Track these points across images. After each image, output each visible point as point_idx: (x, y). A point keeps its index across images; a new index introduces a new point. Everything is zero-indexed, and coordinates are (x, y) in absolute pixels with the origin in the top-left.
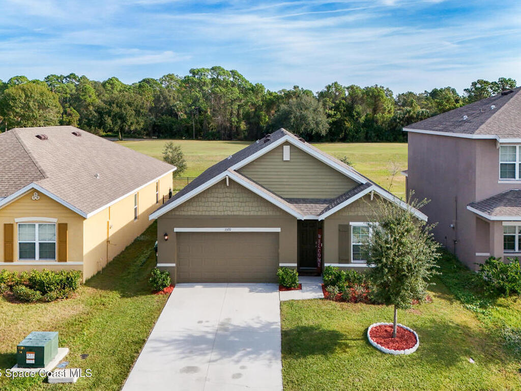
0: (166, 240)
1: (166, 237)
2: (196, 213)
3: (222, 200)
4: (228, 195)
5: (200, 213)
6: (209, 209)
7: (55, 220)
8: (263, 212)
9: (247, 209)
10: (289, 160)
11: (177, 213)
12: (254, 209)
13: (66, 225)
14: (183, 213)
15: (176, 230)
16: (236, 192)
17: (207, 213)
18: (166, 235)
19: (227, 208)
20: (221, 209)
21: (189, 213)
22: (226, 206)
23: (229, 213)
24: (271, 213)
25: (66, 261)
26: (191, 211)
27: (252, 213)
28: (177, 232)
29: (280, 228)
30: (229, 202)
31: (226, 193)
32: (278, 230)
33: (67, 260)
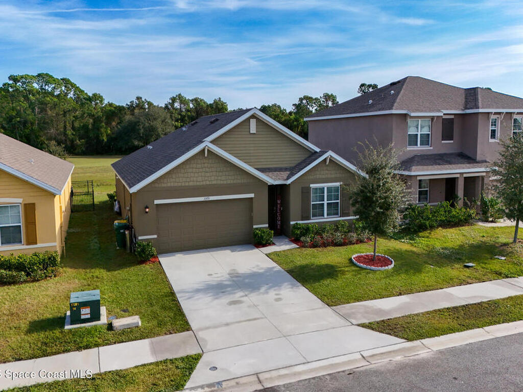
0: (147, 212)
1: (147, 210)
2: (176, 184)
3: (201, 170)
4: (206, 165)
5: (180, 184)
6: (188, 180)
7: (20, 200)
8: (240, 180)
9: (223, 178)
10: (255, 132)
11: (157, 185)
12: (230, 177)
13: (34, 204)
14: (163, 185)
15: (157, 202)
16: (213, 162)
17: (187, 184)
18: (147, 207)
19: (206, 178)
20: (200, 179)
21: (169, 185)
22: (205, 177)
23: (208, 183)
24: (245, 181)
25: (36, 243)
26: (170, 183)
27: (229, 182)
28: (156, 204)
29: (253, 194)
30: (207, 172)
31: (204, 163)
32: (252, 195)
33: (38, 241)
